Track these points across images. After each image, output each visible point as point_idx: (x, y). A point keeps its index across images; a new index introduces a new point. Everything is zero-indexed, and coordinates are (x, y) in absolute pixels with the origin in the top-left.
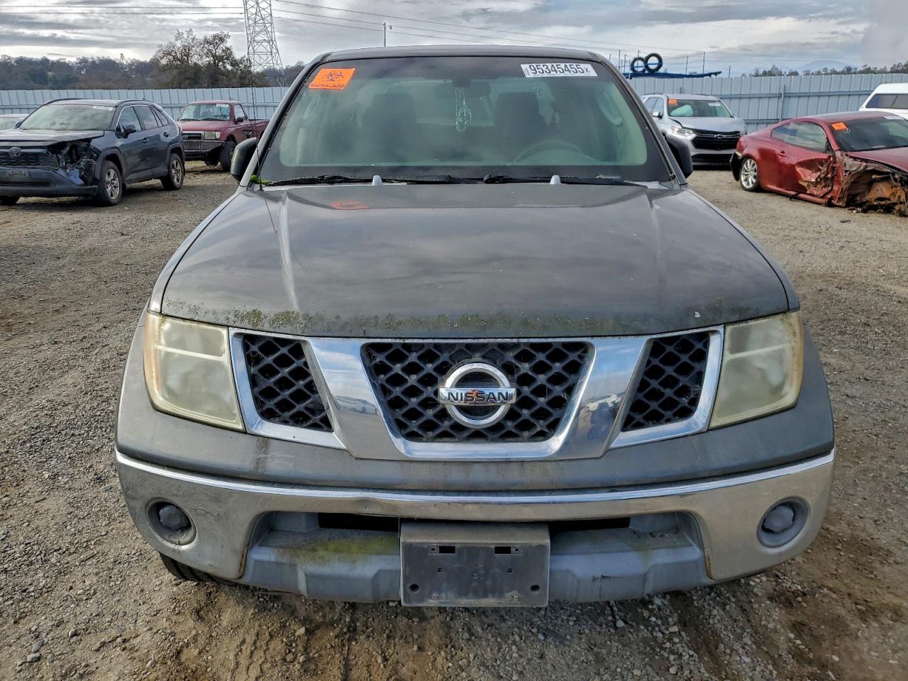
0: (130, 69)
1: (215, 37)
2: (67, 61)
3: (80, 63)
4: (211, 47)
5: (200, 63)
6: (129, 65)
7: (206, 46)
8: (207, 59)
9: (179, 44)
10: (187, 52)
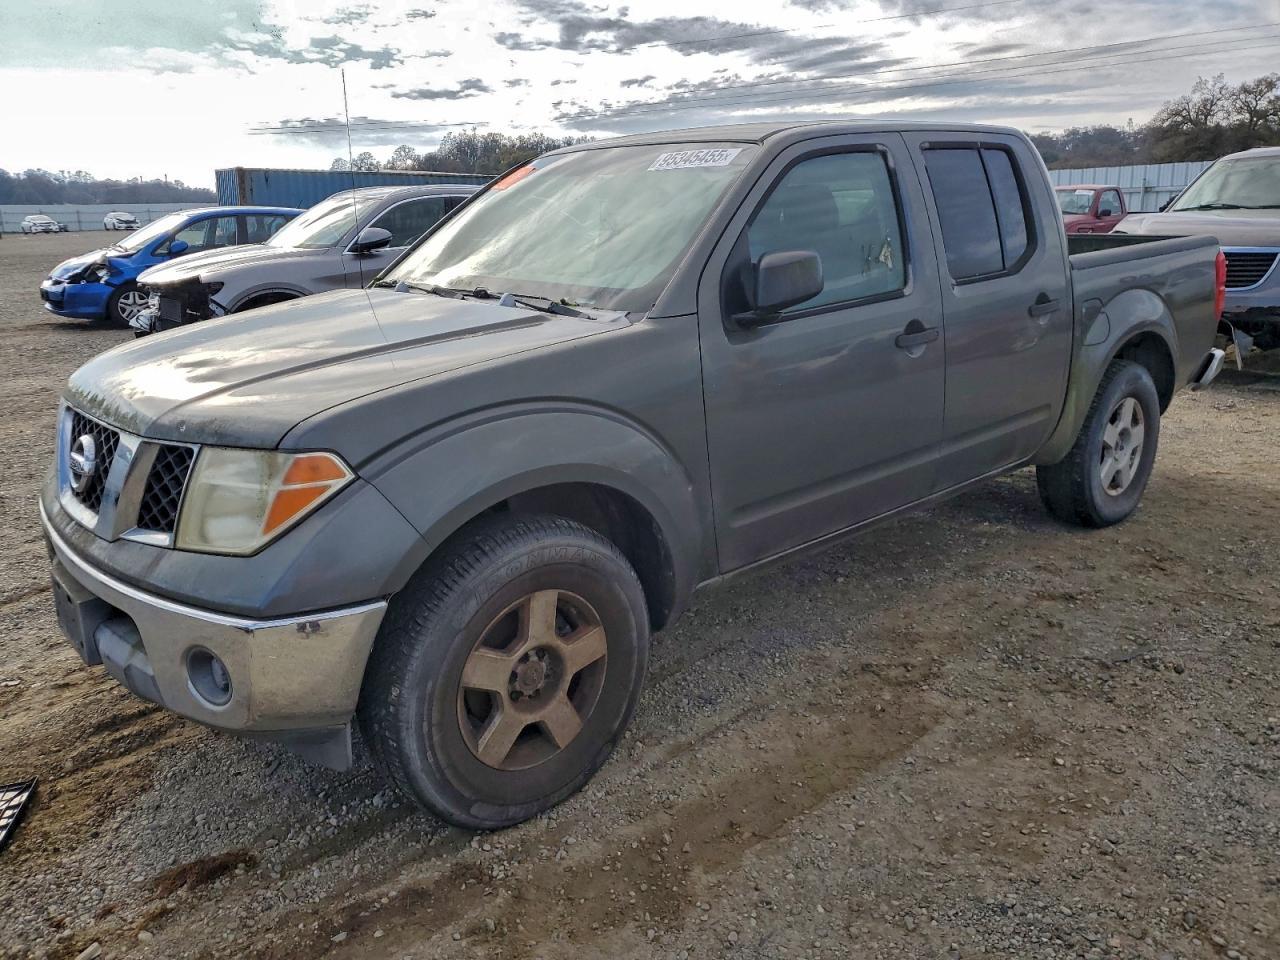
0: (1136, 138)
1: (1259, 82)
2: (1051, 135)
3: (1068, 136)
4: (1250, 98)
5: (1224, 124)
6: (1135, 133)
7: (1242, 96)
8: (1240, 117)
9: (1197, 98)
10: (1207, 109)
